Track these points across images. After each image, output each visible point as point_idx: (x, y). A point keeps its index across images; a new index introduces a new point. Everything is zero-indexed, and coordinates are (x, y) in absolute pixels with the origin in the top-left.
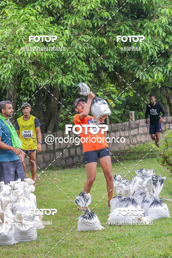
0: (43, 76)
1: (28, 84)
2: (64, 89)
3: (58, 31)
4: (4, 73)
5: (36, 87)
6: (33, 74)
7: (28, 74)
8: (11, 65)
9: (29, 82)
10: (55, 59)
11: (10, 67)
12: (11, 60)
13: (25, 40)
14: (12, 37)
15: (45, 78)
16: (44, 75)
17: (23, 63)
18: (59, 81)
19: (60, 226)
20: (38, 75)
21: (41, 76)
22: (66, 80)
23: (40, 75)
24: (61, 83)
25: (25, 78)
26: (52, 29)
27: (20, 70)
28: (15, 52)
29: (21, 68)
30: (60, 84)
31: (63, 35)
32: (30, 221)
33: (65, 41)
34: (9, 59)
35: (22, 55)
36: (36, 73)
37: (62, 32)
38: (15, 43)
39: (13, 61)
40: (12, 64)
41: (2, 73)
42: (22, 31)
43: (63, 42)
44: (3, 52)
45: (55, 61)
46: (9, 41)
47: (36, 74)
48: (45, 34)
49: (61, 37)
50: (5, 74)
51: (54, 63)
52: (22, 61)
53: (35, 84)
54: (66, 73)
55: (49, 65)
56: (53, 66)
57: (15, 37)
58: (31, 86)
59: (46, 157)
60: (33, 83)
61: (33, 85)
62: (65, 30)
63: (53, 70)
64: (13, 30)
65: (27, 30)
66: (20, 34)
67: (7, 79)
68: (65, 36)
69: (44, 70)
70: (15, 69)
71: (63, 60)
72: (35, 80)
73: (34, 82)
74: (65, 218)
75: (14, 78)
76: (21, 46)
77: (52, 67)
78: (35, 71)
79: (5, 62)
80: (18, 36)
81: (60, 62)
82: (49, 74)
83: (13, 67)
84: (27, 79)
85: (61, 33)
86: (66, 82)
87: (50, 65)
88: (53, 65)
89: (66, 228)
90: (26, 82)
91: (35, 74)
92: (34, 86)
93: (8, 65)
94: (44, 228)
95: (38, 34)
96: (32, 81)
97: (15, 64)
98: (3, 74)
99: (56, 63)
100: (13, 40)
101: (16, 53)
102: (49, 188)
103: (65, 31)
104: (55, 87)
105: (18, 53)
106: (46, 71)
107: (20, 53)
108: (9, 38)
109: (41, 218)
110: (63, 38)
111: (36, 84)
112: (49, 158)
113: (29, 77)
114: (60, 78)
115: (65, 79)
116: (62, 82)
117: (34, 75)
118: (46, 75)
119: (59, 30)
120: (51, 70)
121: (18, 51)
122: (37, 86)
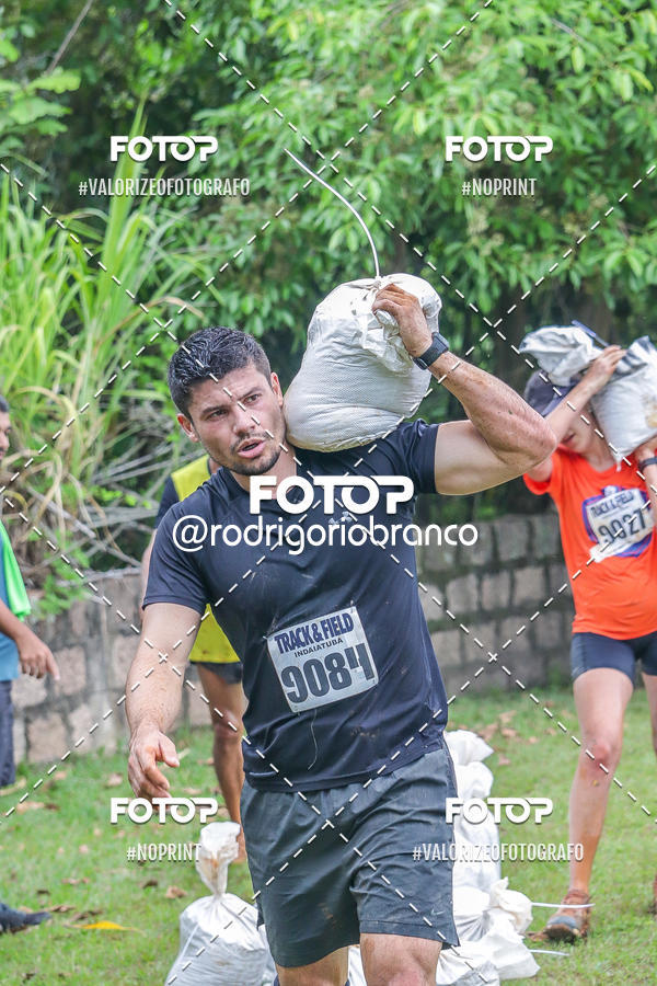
0: (531, 239)
1: (456, 275)
2: (632, 299)
3: (606, 17)
4: (343, 223)
5: (496, 292)
6: (483, 225)
7: (459, 229)
8: (381, 185)
9: (463, 265)
10: (587, 156)
11: (376, 192)
12: (376, 160)
13: (446, 64)
14: (382, 48)
15: (539, 245)
16: (536, 232)
17: (437, 173)
18: (611, 263)
19: (614, 965)
20: (506, 233)
21: (524, 236)
22: (645, 258)
23: (516, 230)
24: (618, 271)
25: (443, 245)
26: (580, 10)
27: (423, 209)
28: (395, 121)
29: (424, 196)
30: (615, 278)
31: (630, 36)
32: (470, 939)
33: (641, 64)
34: (368, 153)
35: (433, 136)
36: (499, 221)
37: (627, 25)
38: (397, 76)
39: (387, 163)
40: (383, 178)
41: (336, 224)
42: (434, 21)
43: (629, 69)
44: (342, 118)
45: (592, 164)
46: (369, 66)
47: (497, 227)
48: (541, 34)
49: (621, 48)
50: (348, 227)
51: (585, 176)
52: (432, 163)
53: (492, 274)
54: (645, 223)
55: (562, 182)
56: (581, 189)
57: (397, 46)
58: (472, 285)
59: (542, 631)
60: (482, 270)
61: (483, 282)
62: (642, 14)
63: (580, 205)
64: (389, 13)
65: (456, 15)
66: (422, 33)
67: (357, 252)
68: (641, 43)
69: (538, 210)
70: (398, 204)
71: (626, 160)
72: (494, 255)
73: (490, 268)
74: (637, 926)
75: (391, 248)
76: (426, 89)
77: (575, 192)
78: (491, 214)
79: (351, 171)
80: (412, 44)
81: (615, 171)
82: (560, 229)
83: (388, 192)
84: (455, 253)
85: (620, 28)
86: (645, 266)
87: (568, 186)
88: (584, 183)
89: (640, 976)
90: (452, 265)
91: (491, 226)
92: (489, 289)
93: (363, 184)
94: (536, 977)
95: (509, 30)
96: (477, 263)
97: (400, 178)
98: (336, 229)
99: (594, 175)
100: (387, 60)
101: (402, 128)
102: (557, 782)
103: (638, 19)
104: (589, 290)
105: (410, 124)
106: (546, 212)
107: (420, 126)
108: (368, 54)
109: (523, 926)
110: (629, 53)
111: (498, 275)
112: (556, 634)
113: (465, 239)
114: (615, 245)
115: (640, 253)
116: (626, 267)
117: (488, 233)
118: (547, 232)
119: (612, 15)
120: (572, 209)
121: (412, 114)
122: (504, 285)
